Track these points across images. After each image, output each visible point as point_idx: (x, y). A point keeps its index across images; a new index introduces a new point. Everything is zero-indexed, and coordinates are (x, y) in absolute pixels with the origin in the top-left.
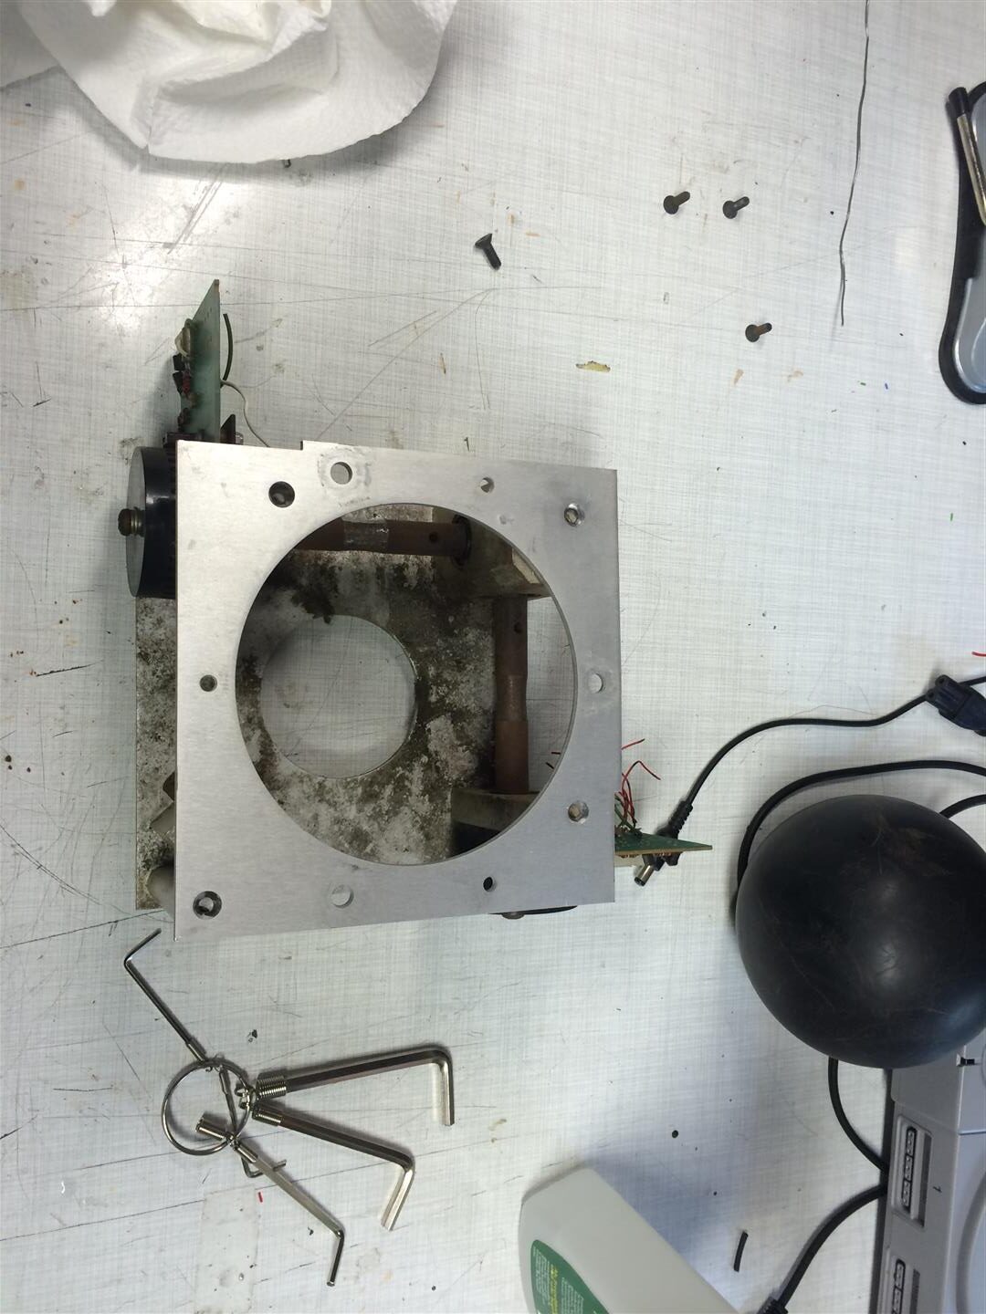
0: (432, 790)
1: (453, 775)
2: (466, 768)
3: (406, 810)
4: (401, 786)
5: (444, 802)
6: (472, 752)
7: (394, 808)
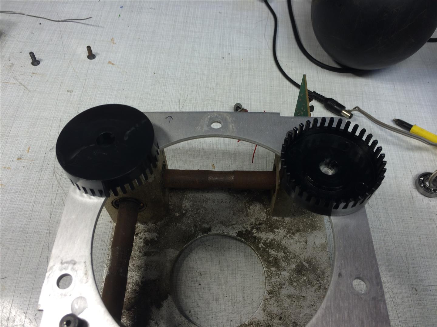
0: (272, 227)
1: (263, 216)
2: (260, 208)
3: (283, 242)
4: (270, 245)
5: (278, 221)
6: (251, 205)
7: (282, 249)
